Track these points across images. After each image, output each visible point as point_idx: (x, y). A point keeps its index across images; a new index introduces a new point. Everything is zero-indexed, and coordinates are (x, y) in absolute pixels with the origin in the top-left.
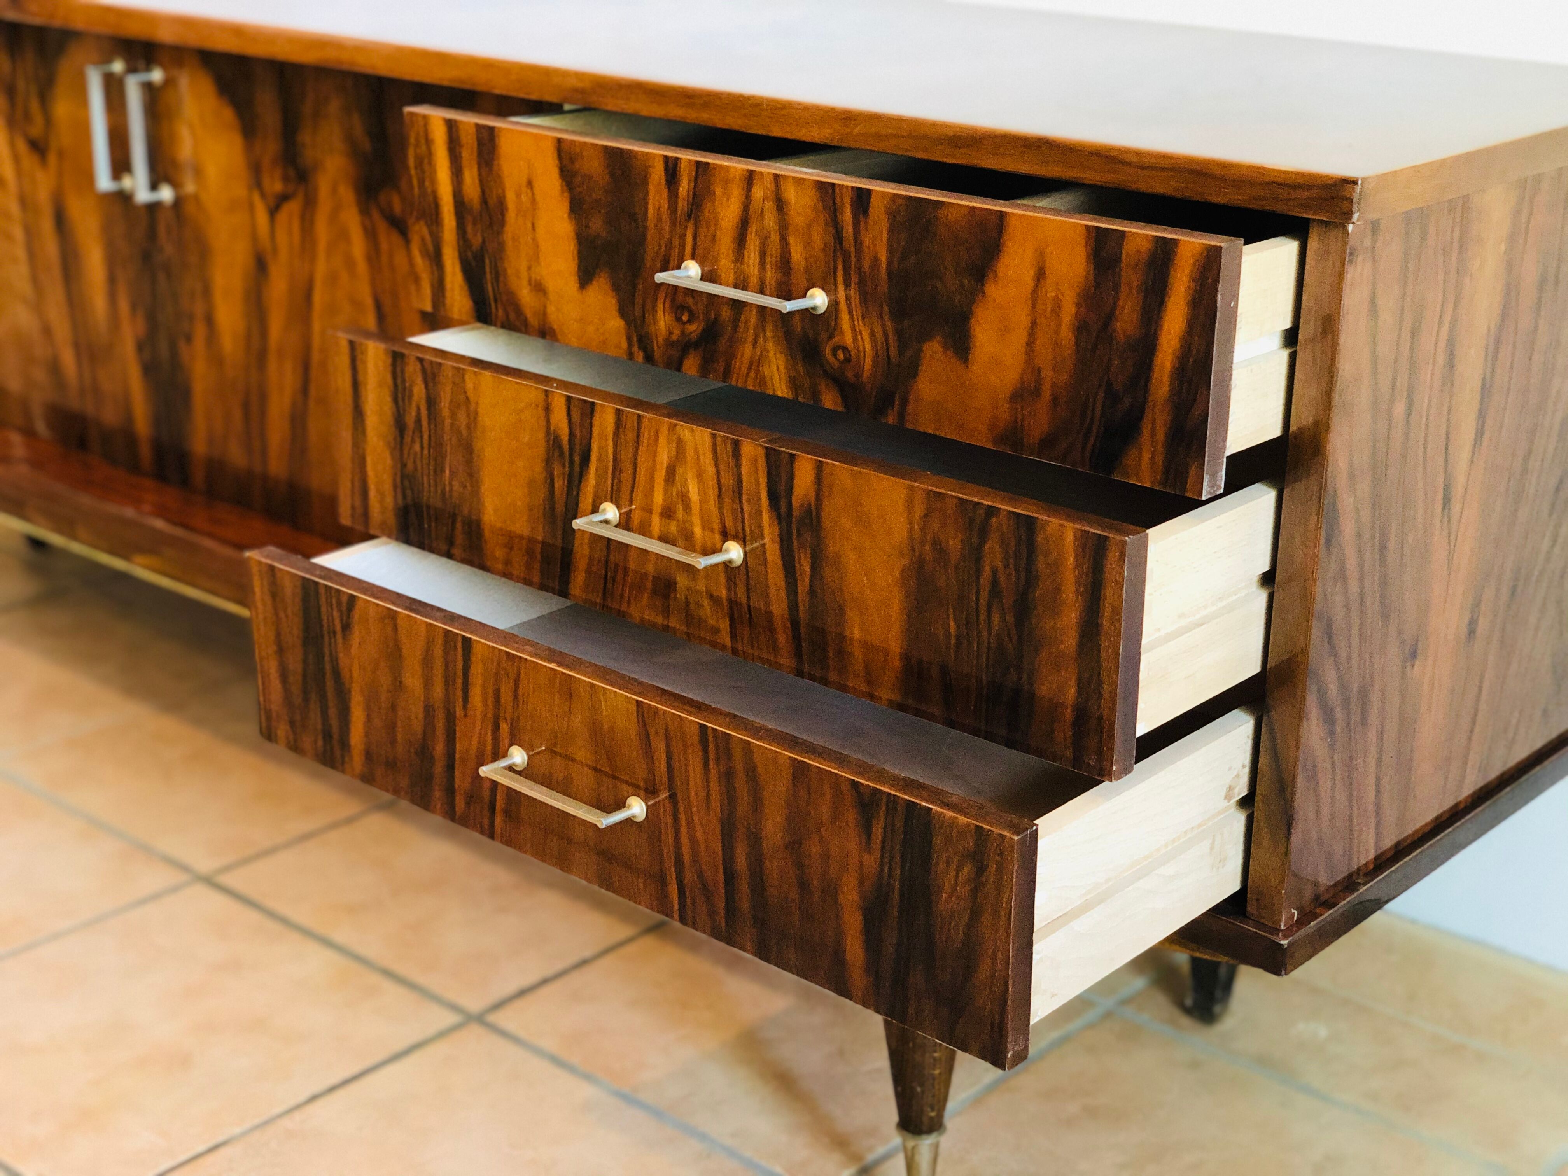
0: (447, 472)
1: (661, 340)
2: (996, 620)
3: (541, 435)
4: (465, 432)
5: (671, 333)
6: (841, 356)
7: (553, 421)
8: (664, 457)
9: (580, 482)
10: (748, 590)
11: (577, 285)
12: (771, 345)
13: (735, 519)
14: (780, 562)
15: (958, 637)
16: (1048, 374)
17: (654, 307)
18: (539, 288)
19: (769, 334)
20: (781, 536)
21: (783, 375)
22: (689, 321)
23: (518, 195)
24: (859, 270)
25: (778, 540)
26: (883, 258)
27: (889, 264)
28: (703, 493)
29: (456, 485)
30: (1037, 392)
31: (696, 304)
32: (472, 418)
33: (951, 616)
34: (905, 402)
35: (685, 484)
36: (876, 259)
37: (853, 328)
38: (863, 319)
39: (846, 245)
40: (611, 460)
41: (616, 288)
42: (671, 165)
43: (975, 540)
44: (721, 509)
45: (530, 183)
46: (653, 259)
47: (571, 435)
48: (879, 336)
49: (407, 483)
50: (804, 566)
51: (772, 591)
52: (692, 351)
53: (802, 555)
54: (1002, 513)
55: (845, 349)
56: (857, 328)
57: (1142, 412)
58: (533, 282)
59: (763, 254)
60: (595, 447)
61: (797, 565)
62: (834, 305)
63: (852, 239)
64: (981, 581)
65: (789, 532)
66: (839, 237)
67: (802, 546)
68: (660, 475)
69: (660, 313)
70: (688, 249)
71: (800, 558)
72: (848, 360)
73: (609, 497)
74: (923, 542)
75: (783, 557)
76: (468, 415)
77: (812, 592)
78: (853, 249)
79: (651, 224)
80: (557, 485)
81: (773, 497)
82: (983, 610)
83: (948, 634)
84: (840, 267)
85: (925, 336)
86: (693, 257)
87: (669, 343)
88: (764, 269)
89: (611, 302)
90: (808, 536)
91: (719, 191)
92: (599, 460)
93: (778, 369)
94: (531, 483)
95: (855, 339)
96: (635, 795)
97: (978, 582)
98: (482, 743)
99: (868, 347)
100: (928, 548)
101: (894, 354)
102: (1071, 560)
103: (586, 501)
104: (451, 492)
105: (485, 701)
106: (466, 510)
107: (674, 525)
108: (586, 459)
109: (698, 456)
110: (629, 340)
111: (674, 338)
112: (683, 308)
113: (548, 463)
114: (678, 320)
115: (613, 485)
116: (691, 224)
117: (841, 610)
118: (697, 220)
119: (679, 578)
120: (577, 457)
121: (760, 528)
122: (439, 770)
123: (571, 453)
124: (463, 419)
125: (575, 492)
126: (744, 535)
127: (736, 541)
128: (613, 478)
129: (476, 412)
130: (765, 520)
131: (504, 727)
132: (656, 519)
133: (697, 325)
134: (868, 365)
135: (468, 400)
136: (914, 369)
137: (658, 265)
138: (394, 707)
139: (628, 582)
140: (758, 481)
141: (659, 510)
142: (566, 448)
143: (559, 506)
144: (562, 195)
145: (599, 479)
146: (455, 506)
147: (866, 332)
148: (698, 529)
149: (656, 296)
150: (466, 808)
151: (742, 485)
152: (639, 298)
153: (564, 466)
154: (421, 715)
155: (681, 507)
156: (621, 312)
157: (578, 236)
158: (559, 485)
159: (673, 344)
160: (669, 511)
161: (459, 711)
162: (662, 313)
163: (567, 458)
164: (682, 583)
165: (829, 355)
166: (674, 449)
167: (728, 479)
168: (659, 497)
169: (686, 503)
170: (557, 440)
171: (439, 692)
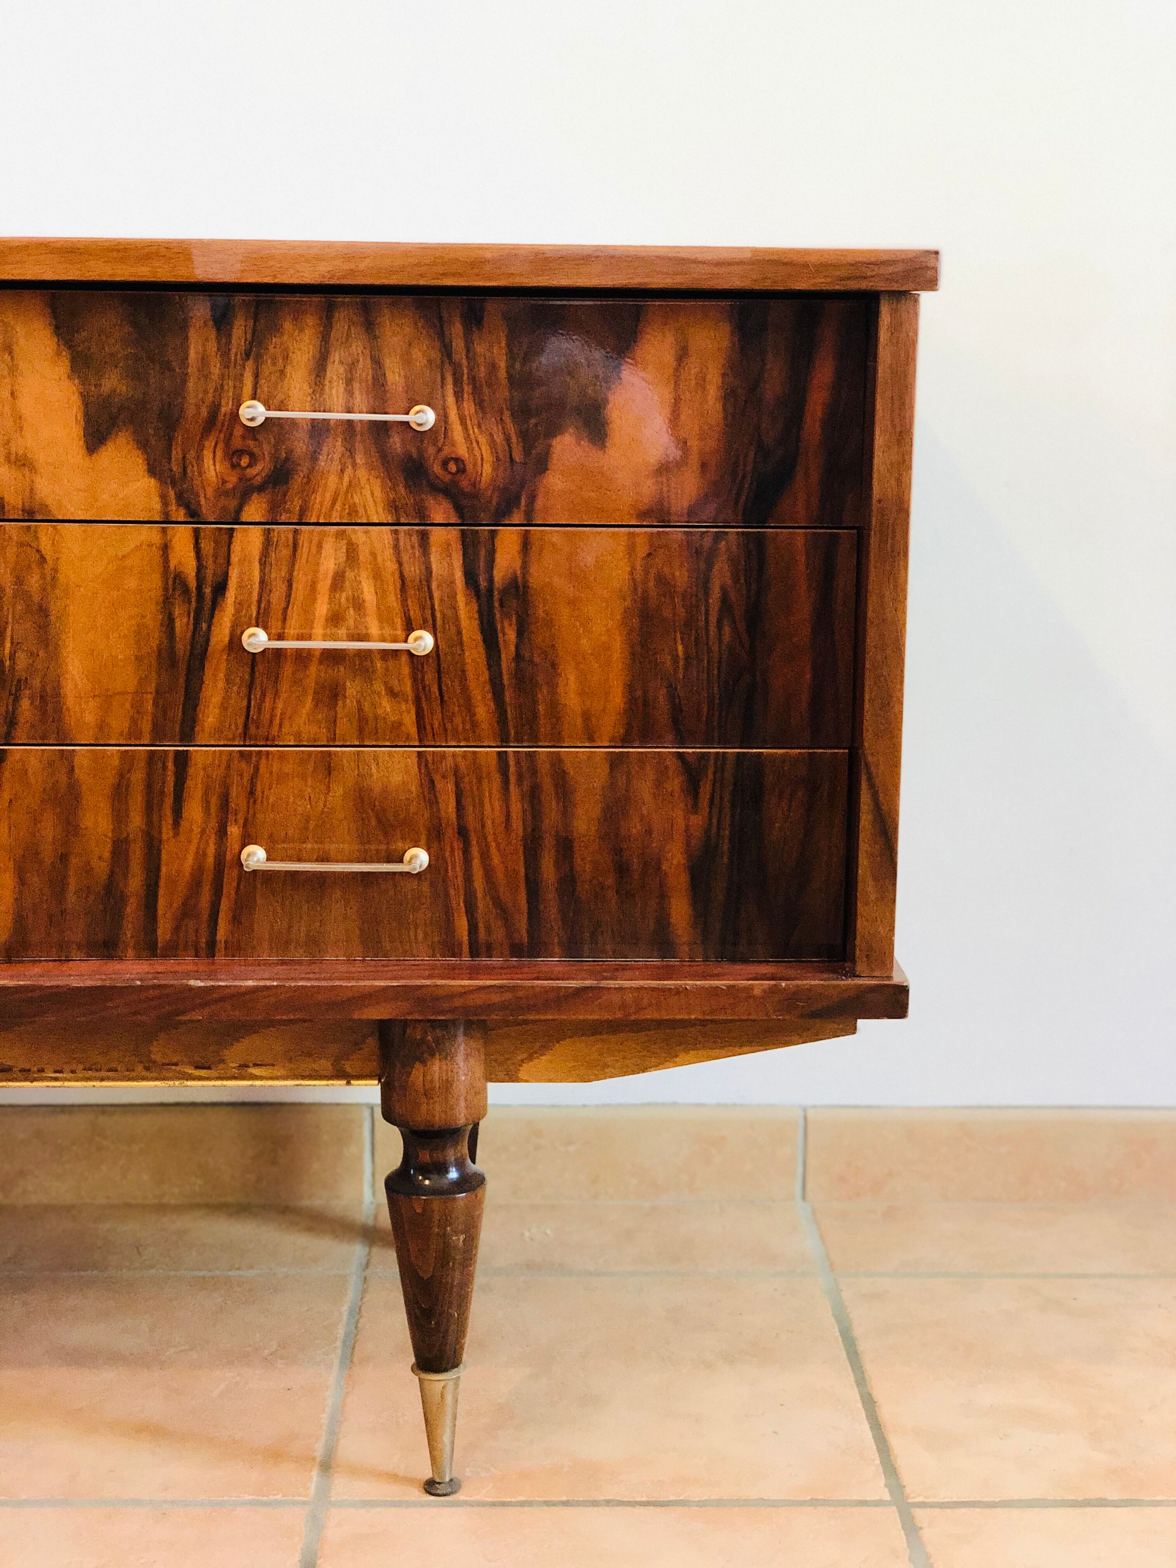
0: (8, 644)
1: (210, 492)
2: (727, 630)
3: (156, 576)
4: (36, 599)
5: (225, 482)
6: (453, 467)
7: (174, 560)
8: (329, 566)
9: (212, 616)
10: (439, 672)
11: (83, 451)
12: (362, 474)
13: (423, 608)
14: (479, 637)
15: (687, 658)
16: (694, 445)
17: (199, 458)
19: (360, 459)
20: (480, 612)
21: (379, 500)
22: (250, 465)
24: (473, 380)
25: (476, 616)
26: (502, 364)
27: (510, 367)
28: (381, 593)
29: (22, 660)
30: (683, 464)
31: (260, 445)
32: (49, 578)
33: (679, 641)
34: (532, 498)
35: (358, 587)
36: (493, 366)
37: (467, 437)
38: (479, 426)
39: (456, 357)
40: (257, 584)
41: (143, 445)
42: (220, 308)
43: (703, 566)
44: (404, 601)
46: (198, 407)
47: (200, 569)
48: (499, 438)
50: (509, 635)
51: (470, 668)
52: (255, 495)
53: (506, 624)
55: (458, 460)
56: (472, 436)
58: (13, 458)
59: (349, 381)
60: (234, 575)
61: (500, 635)
62: (443, 417)
63: (463, 351)
64: (711, 601)
65: (491, 607)
66: (447, 350)
67: (506, 615)
68: (324, 586)
69: (208, 462)
70: (248, 388)
71: (503, 628)
72: (462, 470)
73: (254, 622)
74: (645, 582)
75: (483, 631)
76: (44, 577)
77: (518, 657)
78: (464, 360)
79: (192, 371)
80: (178, 624)
81: (470, 577)
82: (713, 629)
83: (675, 659)
84: (449, 380)
85: (553, 430)
86: (254, 397)
87: (222, 492)
89: (139, 462)
90: (514, 603)
91: (289, 326)
92: (240, 587)
93: (372, 494)
94: (140, 631)
95: (470, 449)
96: (414, 847)
97: (707, 601)
98: (201, 855)
99: (486, 450)
100: (651, 584)
101: (518, 457)
102: (802, 559)
103: (221, 633)
104: (12, 668)
105: (207, 810)
106: (36, 683)
107: (342, 632)
108: (221, 588)
109: (374, 555)
110: (163, 497)
111: (230, 486)
112: (240, 453)
113: (167, 602)
114: (234, 466)
115: (259, 607)
116: (250, 365)
117: (554, 665)
118: (259, 359)
119: (348, 684)
120: (208, 591)
121: (455, 608)
122: (132, 909)
123: (199, 588)
124: (34, 581)
125: (204, 626)
126: (434, 620)
127: (425, 629)
128: (259, 602)
129: (56, 570)
130: (461, 599)
131: (234, 831)
132: (318, 630)
133: (259, 470)
134: (487, 470)
135: (43, 559)
136: (542, 465)
137: (204, 412)
138: (64, 858)
139: (280, 705)
140: (450, 565)
141: (323, 620)
142: (192, 584)
143: (182, 648)
144: (58, 354)
145: (239, 605)
146: (19, 681)
147: (483, 440)
148: (374, 629)
149: (201, 448)
150: (177, 929)
151: (431, 572)
152: (176, 453)
153: (190, 603)
154: (107, 855)
155: (351, 610)
156: (152, 470)
157: (85, 399)
158: (182, 624)
159: (226, 493)
160: (335, 619)
161: (167, 832)
162: (211, 462)
163: (194, 594)
164: (352, 688)
165: (437, 469)
166: (342, 557)
167: (413, 570)
168: (322, 608)
169: (358, 604)
170: (179, 579)
171: (136, 821)
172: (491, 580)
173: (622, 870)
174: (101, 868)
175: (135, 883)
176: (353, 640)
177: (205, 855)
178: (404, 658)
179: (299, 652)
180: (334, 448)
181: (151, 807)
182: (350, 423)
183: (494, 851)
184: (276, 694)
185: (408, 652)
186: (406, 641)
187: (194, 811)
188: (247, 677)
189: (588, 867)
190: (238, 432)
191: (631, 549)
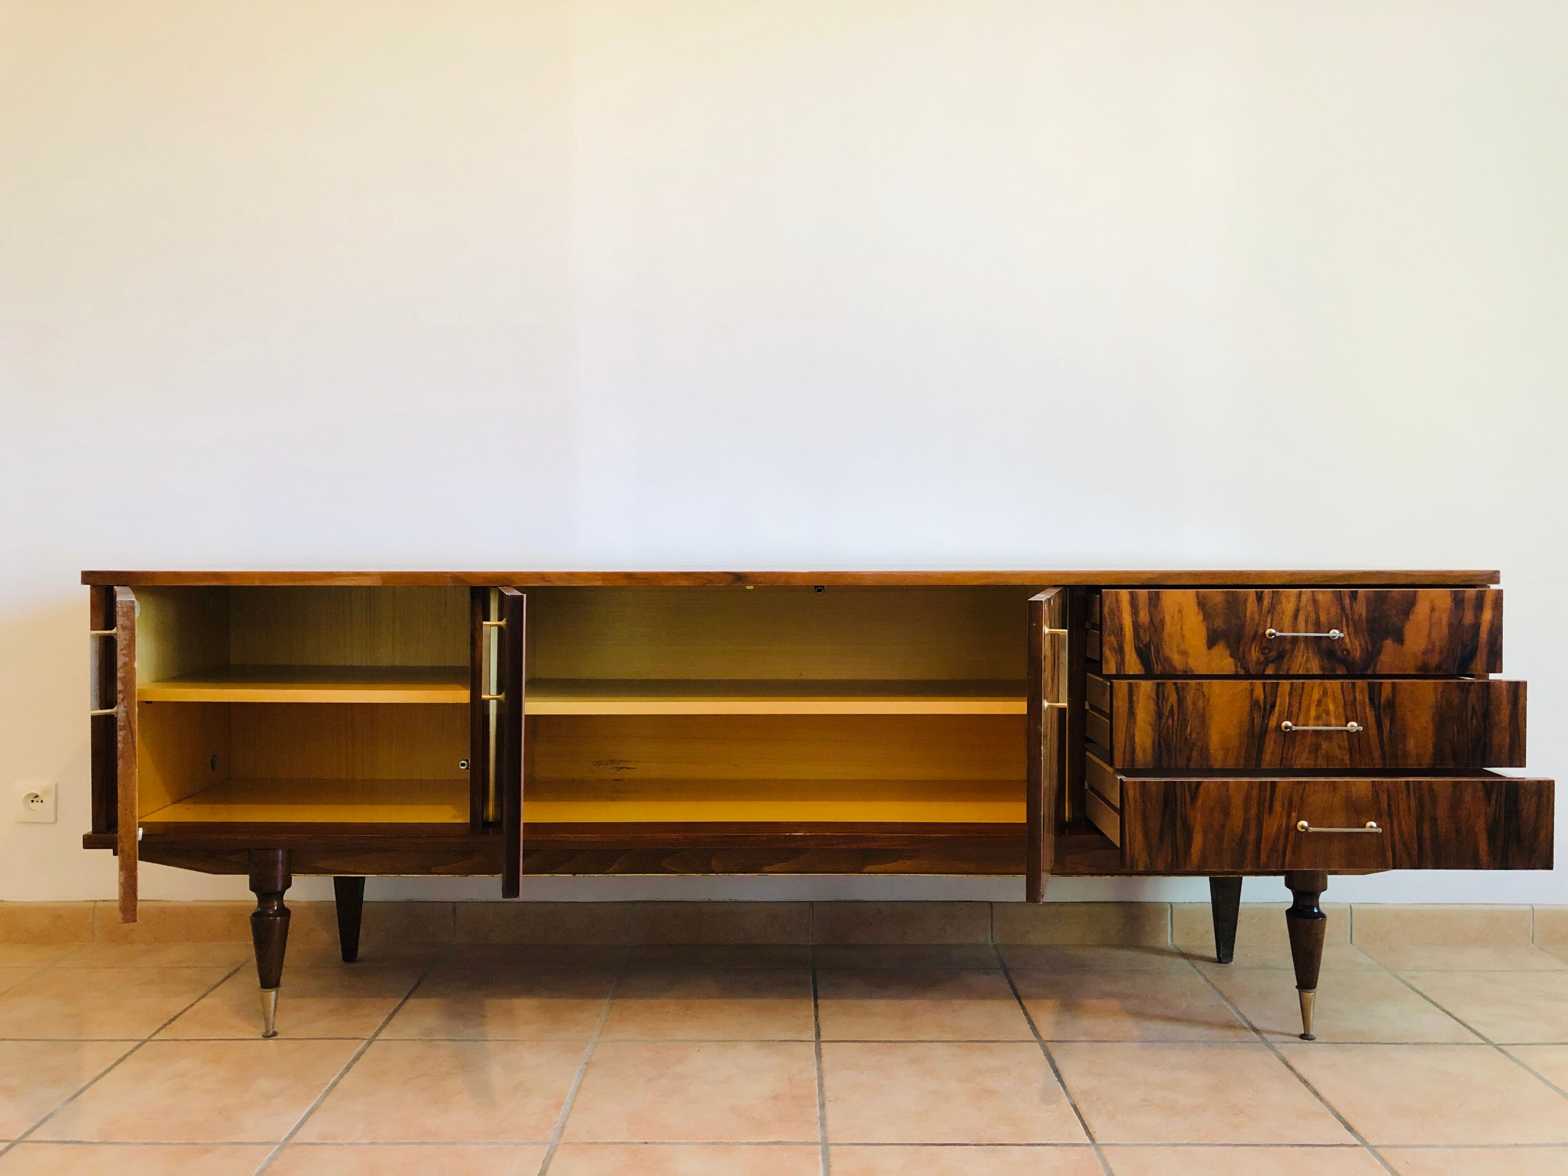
0: (1189, 728)
1: (1253, 663)
3: (1248, 702)
4: (1201, 711)
5: (1259, 659)
6: (1345, 653)
7: (1255, 695)
8: (1316, 696)
9: (1270, 715)
10: (1359, 738)
11: (1208, 650)
12: (1311, 656)
13: (1353, 713)
14: (1375, 725)
15: (1458, 733)
16: (1437, 643)
17: (1250, 651)
18: (1184, 653)
20: (1375, 714)
21: (1317, 665)
22: (1269, 653)
23: (1173, 617)
24: (1353, 619)
25: (1374, 716)
26: (1364, 615)
27: (1367, 616)
28: (1336, 707)
29: (1194, 736)
30: (1433, 650)
31: (1273, 646)
32: (1206, 703)
33: (1454, 725)
34: (1375, 664)
35: (1327, 706)
36: (1361, 614)
37: (1351, 641)
38: (1356, 637)
39: (1347, 612)
40: (1288, 704)
41: (1229, 646)
42: (1259, 595)
43: (1464, 695)
44: (1345, 711)
45: (1180, 611)
46: (1250, 631)
47: (1265, 698)
48: (1363, 643)
49: (1162, 740)
50: (1387, 724)
51: (1372, 737)
52: (1270, 664)
54: (1475, 683)
55: (1347, 650)
56: (1353, 641)
57: (1476, 650)
58: (1180, 652)
59: (1306, 622)
60: (1278, 701)
61: (1383, 724)
62: (1342, 635)
63: (1349, 610)
65: (1380, 712)
66: (1343, 609)
67: (1385, 716)
68: (1314, 705)
69: (1253, 652)
70: (1269, 625)
71: (1385, 720)
72: (1349, 653)
73: (1286, 719)
74: (1442, 701)
75: (1377, 723)
76: (1204, 702)
77: (1390, 732)
78: (1350, 613)
79: (1248, 618)
80: (1256, 721)
81: (1371, 700)
82: (1469, 720)
84: (1344, 620)
85: (1383, 639)
86: (1271, 627)
87: (1258, 663)
88: (1307, 626)
89: (1227, 652)
90: (1388, 712)
91: (1284, 601)
92: (1281, 705)
93: (1315, 663)
94: (1240, 723)
95: (1352, 647)
96: (1371, 821)
98: (1280, 826)
99: (1358, 648)
100: (1444, 702)
101: (1370, 648)
102: (1505, 693)
103: (1273, 722)
104: (1190, 738)
105: (1283, 807)
106: (1199, 744)
107: (1321, 722)
108: (1273, 706)
109: (1334, 692)
110: (1236, 666)
111: (1261, 661)
112: (1265, 648)
113: (1251, 713)
114: (1263, 653)
115: (1288, 713)
116: (1270, 615)
117: (1405, 736)
118: (1273, 613)
119: (1322, 744)
120: (1268, 707)
121: (1365, 713)
122: (1250, 848)
123: (1265, 706)
124: (1200, 704)
125: (1266, 721)
126: (1357, 717)
127: (1354, 721)
128: (1288, 711)
129: (1209, 700)
130: (1368, 709)
131: (1294, 815)
132: (1311, 722)
133: (1273, 654)
134: (1358, 654)
135: (1204, 695)
136: (1379, 652)
137: (1252, 633)
138: (1223, 826)
139: (1295, 752)
140: (1364, 696)
141: (1313, 718)
142: (1262, 705)
143: (1257, 729)
144: (1198, 613)
145: (1280, 713)
146: (1193, 743)
147: (1357, 643)
148: (1333, 721)
149: (1251, 646)
150: (1268, 858)
151: (1356, 699)
152: (1241, 648)
153: (1261, 712)
154: (1241, 825)
155: (1324, 715)
156: (1232, 656)
157: (1208, 629)
158: (1258, 720)
159: (1260, 663)
160: (1318, 718)
161: (1266, 816)
162: (1254, 652)
163: (1262, 709)
164: (1325, 745)
165: (1339, 653)
166: (1321, 693)
167: (1349, 698)
168: (1313, 713)
169: (1327, 712)
170: (1257, 702)
171: (1254, 811)
172: (1380, 703)
173: (1458, 831)
174: (1238, 831)
175: (1252, 837)
176: (1325, 726)
177: (1282, 825)
178: (1345, 733)
179: (1304, 731)
180: (1302, 646)
181: (1260, 805)
182: (1307, 637)
183: (1403, 823)
184: (1294, 748)
185: (1347, 731)
186: (1346, 726)
187: (1277, 807)
188: (1283, 741)
189: (1444, 830)
190: (1264, 640)
191: (1436, 689)
